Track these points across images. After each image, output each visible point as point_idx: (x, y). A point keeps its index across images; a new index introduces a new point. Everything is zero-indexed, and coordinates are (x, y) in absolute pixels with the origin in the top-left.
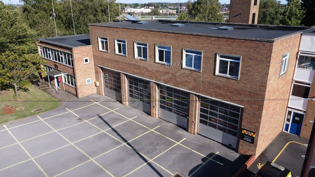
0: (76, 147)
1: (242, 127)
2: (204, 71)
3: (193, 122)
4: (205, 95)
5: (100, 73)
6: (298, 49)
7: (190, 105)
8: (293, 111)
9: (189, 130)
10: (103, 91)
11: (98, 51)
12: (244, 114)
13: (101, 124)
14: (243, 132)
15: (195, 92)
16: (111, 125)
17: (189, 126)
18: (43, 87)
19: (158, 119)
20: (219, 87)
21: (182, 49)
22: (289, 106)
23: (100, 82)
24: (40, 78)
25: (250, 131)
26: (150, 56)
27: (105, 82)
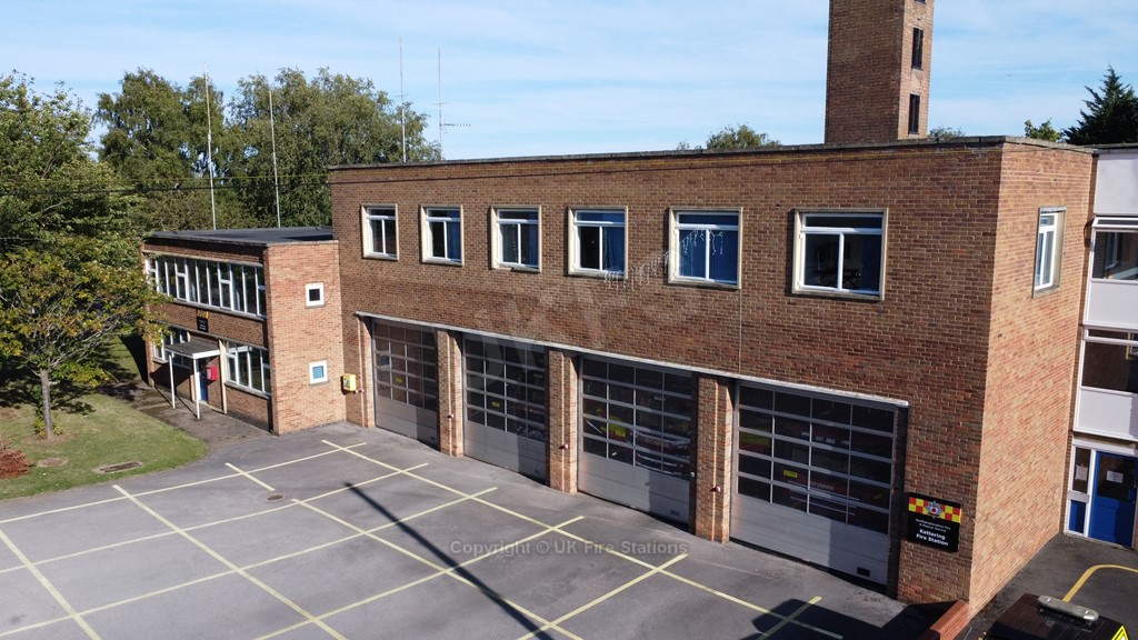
0: (253, 579)
1: (909, 488)
2: (747, 285)
3: (715, 490)
4: (756, 376)
5: (362, 341)
6: (1091, 210)
7: (701, 421)
8: (1095, 447)
9: (699, 525)
10: (371, 410)
11: (359, 259)
12: (912, 432)
13: (356, 511)
14: (912, 508)
15: (719, 369)
16: (396, 514)
17: (699, 508)
18: (148, 403)
19: (575, 497)
20: (809, 339)
21: (667, 211)
22: (1076, 428)
23: (361, 377)
24: (139, 377)
25: (939, 501)
26: (546, 256)
27: (379, 374)
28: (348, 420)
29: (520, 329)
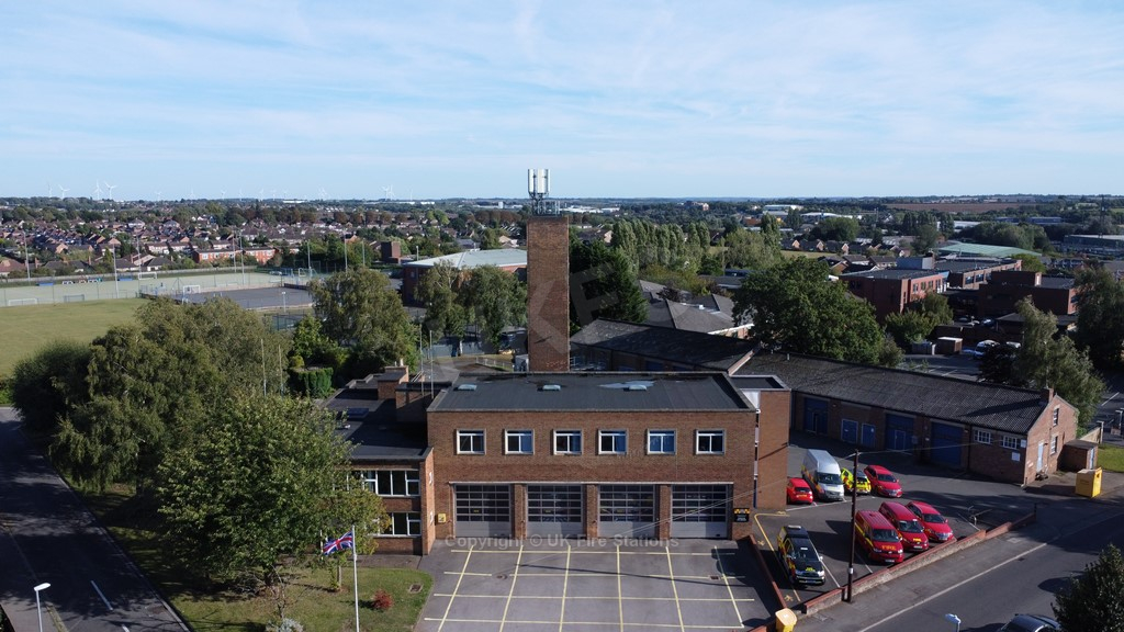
1: (734, 507)
2: (679, 453)
3: (666, 522)
4: (682, 482)
5: (450, 497)
7: (661, 500)
9: (661, 537)
10: (454, 530)
11: (452, 455)
12: (735, 491)
14: (735, 512)
15: (667, 482)
17: (661, 531)
20: (702, 468)
21: (646, 431)
25: (744, 508)
26: (586, 448)
27: (459, 511)
28: (439, 538)
29: (570, 478)
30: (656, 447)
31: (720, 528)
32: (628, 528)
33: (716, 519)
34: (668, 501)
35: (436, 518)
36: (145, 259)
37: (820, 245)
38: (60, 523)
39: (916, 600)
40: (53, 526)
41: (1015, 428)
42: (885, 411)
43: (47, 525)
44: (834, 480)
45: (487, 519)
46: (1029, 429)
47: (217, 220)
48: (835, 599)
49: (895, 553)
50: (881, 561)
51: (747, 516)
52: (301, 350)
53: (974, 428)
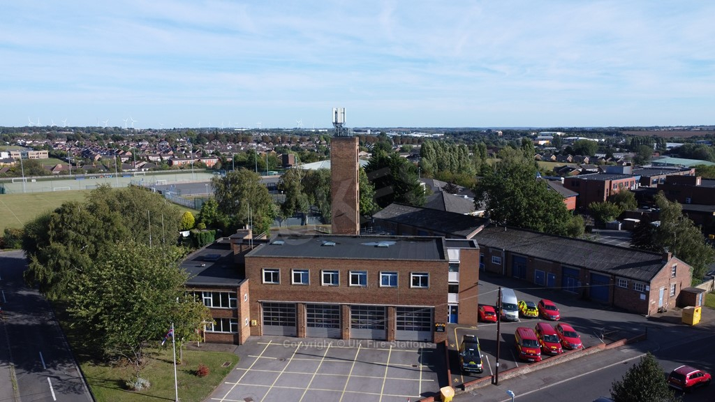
1: (435, 322)
2: (400, 287)
3: (392, 330)
4: (402, 305)
5: (259, 310)
7: (389, 317)
8: (450, 305)
9: (388, 339)
10: (262, 330)
11: (260, 284)
12: (435, 312)
14: (436, 325)
15: (393, 305)
17: (388, 336)
20: (414, 297)
21: (379, 272)
25: (441, 323)
26: (342, 282)
27: (265, 319)
28: (251, 335)
29: (332, 300)
30: (385, 282)
31: (427, 335)
32: (368, 333)
33: (424, 330)
34: (394, 318)
35: (250, 322)
36: (141, 164)
37: (570, 158)
38: (34, 317)
39: (542, 386)
40: (30, 319)
41: (643, 278)
42: (561, 265)
43: (26, 319)
44: (513, 307)
45: (281, 324)
46: (651, 279)
47: (191, 141)
48: (487, 382)
49: (535, 355)
50: (525, 360)
51: (444, 328)
52: (204, 219)
53: (617, 277)
